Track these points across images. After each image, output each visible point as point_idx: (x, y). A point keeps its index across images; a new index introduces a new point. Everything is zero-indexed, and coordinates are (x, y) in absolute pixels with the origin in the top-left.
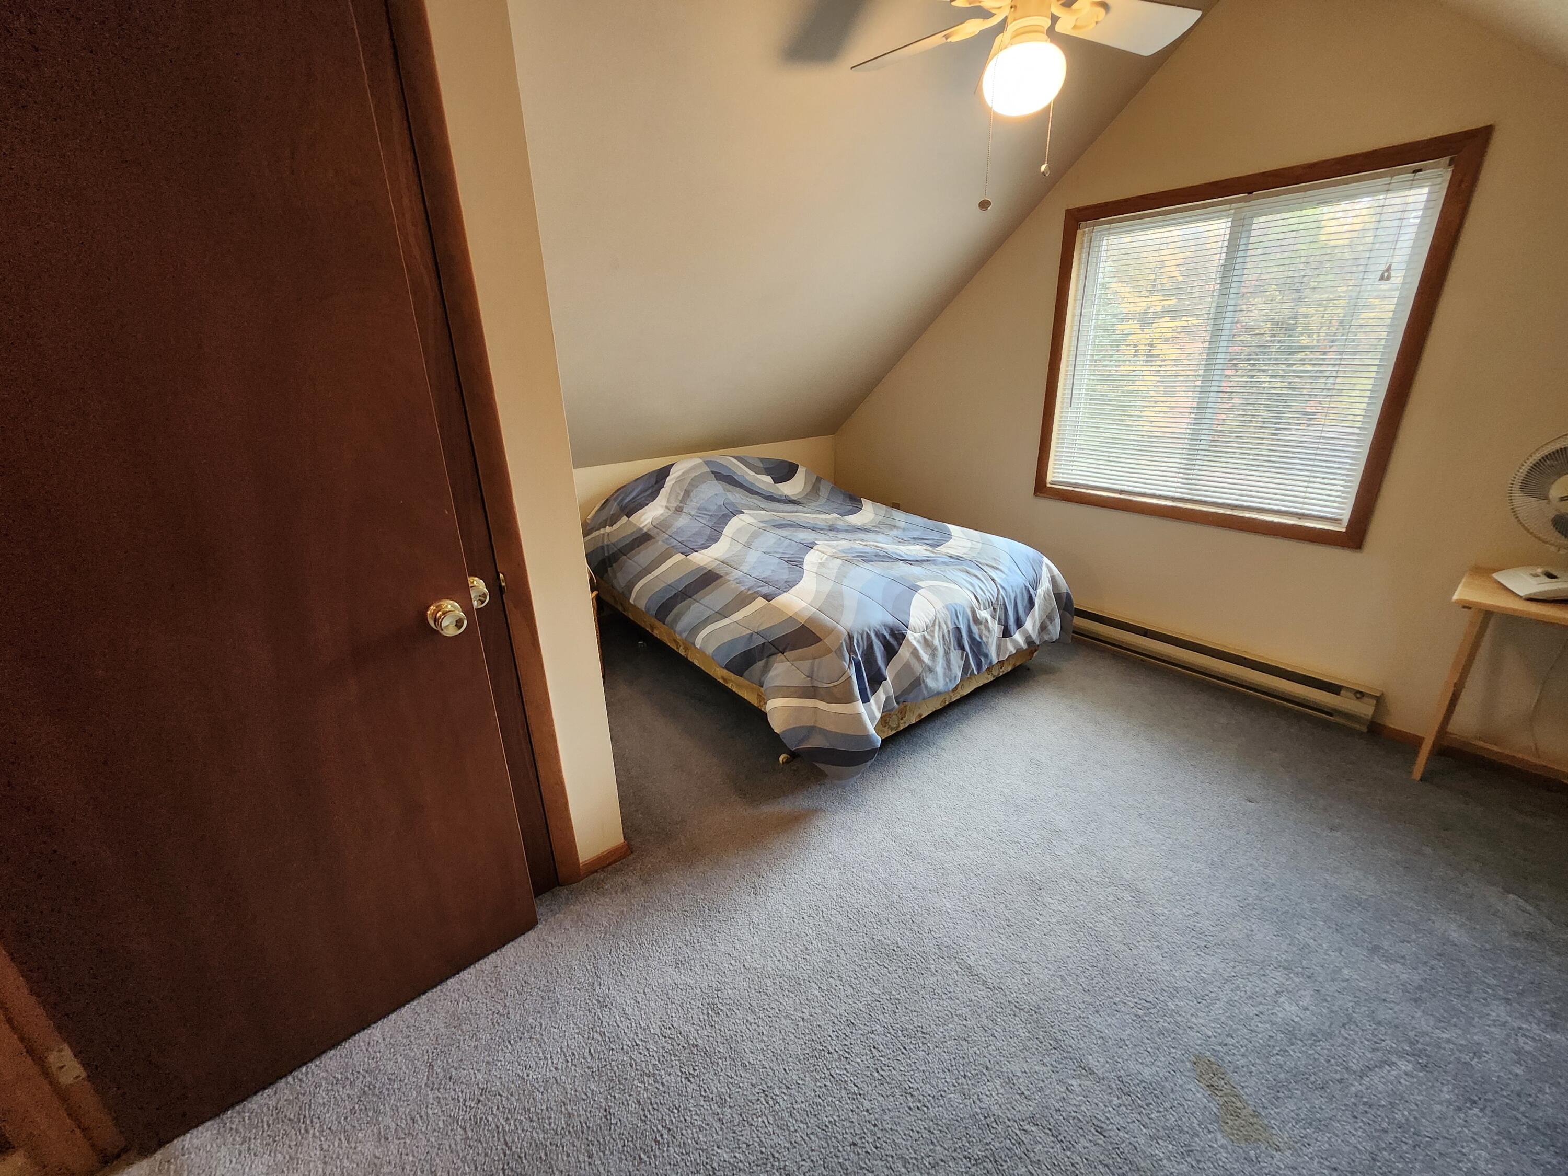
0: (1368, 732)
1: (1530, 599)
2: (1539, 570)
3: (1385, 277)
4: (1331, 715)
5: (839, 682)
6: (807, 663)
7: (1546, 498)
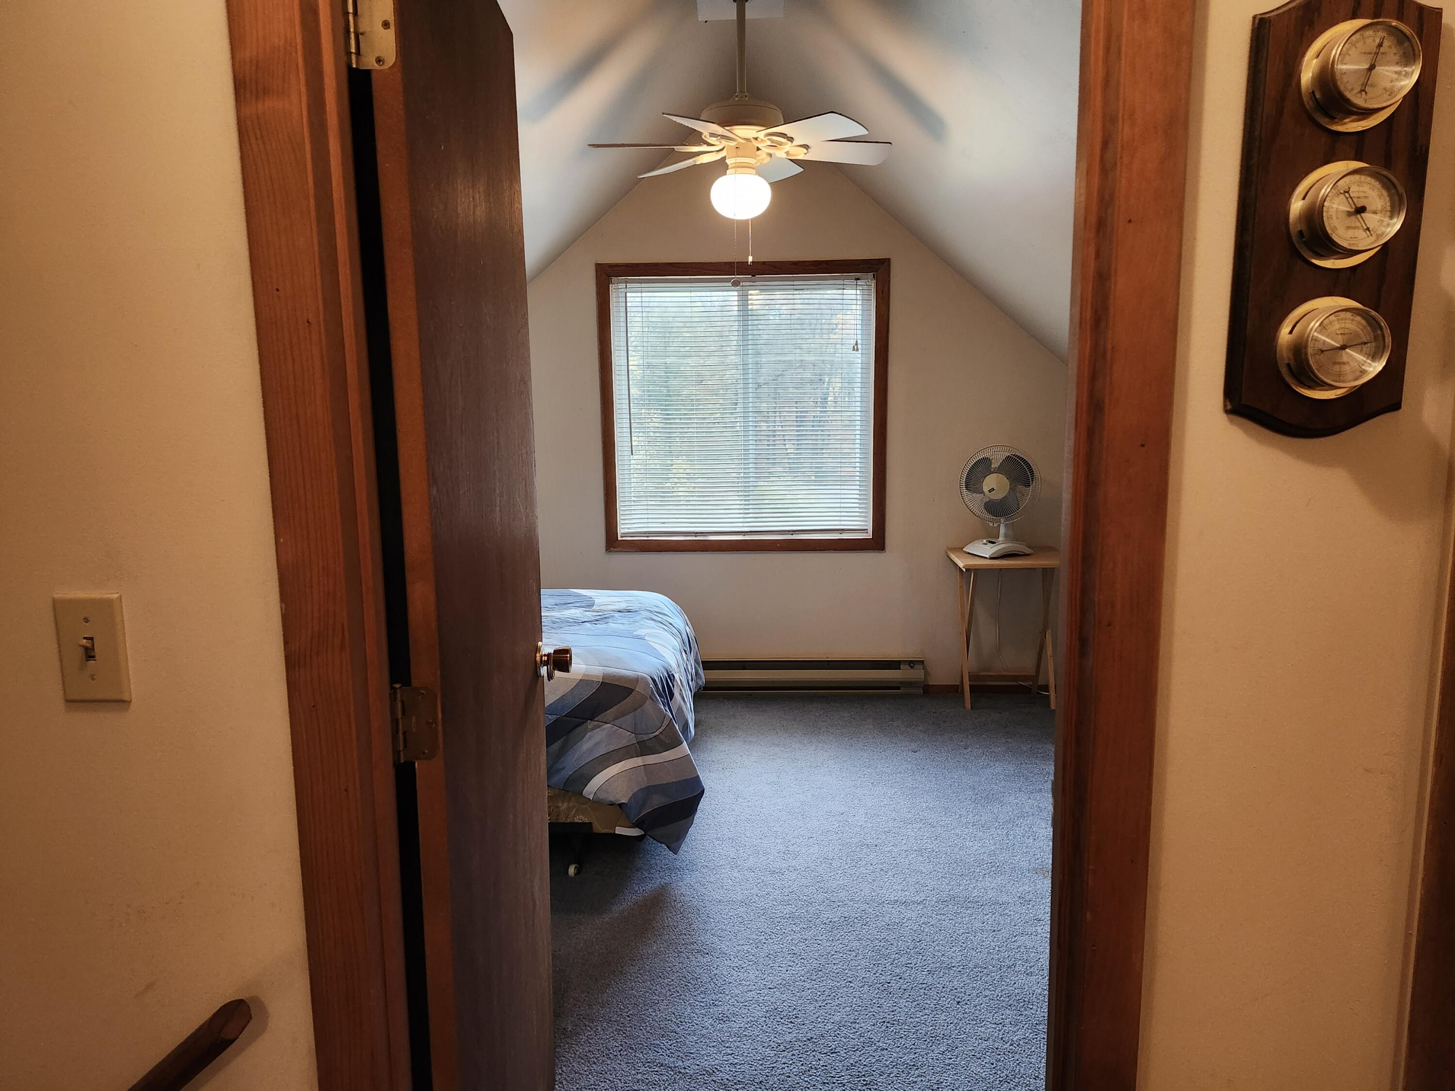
0: (924, 693)
1: (991, 558)
2: (985, 541)
3: (855, 348)
4: (898, 688)
5: (663, 728)
6: (629, 718)
7: (983, 492)
